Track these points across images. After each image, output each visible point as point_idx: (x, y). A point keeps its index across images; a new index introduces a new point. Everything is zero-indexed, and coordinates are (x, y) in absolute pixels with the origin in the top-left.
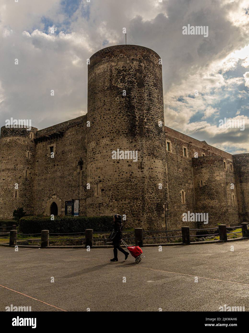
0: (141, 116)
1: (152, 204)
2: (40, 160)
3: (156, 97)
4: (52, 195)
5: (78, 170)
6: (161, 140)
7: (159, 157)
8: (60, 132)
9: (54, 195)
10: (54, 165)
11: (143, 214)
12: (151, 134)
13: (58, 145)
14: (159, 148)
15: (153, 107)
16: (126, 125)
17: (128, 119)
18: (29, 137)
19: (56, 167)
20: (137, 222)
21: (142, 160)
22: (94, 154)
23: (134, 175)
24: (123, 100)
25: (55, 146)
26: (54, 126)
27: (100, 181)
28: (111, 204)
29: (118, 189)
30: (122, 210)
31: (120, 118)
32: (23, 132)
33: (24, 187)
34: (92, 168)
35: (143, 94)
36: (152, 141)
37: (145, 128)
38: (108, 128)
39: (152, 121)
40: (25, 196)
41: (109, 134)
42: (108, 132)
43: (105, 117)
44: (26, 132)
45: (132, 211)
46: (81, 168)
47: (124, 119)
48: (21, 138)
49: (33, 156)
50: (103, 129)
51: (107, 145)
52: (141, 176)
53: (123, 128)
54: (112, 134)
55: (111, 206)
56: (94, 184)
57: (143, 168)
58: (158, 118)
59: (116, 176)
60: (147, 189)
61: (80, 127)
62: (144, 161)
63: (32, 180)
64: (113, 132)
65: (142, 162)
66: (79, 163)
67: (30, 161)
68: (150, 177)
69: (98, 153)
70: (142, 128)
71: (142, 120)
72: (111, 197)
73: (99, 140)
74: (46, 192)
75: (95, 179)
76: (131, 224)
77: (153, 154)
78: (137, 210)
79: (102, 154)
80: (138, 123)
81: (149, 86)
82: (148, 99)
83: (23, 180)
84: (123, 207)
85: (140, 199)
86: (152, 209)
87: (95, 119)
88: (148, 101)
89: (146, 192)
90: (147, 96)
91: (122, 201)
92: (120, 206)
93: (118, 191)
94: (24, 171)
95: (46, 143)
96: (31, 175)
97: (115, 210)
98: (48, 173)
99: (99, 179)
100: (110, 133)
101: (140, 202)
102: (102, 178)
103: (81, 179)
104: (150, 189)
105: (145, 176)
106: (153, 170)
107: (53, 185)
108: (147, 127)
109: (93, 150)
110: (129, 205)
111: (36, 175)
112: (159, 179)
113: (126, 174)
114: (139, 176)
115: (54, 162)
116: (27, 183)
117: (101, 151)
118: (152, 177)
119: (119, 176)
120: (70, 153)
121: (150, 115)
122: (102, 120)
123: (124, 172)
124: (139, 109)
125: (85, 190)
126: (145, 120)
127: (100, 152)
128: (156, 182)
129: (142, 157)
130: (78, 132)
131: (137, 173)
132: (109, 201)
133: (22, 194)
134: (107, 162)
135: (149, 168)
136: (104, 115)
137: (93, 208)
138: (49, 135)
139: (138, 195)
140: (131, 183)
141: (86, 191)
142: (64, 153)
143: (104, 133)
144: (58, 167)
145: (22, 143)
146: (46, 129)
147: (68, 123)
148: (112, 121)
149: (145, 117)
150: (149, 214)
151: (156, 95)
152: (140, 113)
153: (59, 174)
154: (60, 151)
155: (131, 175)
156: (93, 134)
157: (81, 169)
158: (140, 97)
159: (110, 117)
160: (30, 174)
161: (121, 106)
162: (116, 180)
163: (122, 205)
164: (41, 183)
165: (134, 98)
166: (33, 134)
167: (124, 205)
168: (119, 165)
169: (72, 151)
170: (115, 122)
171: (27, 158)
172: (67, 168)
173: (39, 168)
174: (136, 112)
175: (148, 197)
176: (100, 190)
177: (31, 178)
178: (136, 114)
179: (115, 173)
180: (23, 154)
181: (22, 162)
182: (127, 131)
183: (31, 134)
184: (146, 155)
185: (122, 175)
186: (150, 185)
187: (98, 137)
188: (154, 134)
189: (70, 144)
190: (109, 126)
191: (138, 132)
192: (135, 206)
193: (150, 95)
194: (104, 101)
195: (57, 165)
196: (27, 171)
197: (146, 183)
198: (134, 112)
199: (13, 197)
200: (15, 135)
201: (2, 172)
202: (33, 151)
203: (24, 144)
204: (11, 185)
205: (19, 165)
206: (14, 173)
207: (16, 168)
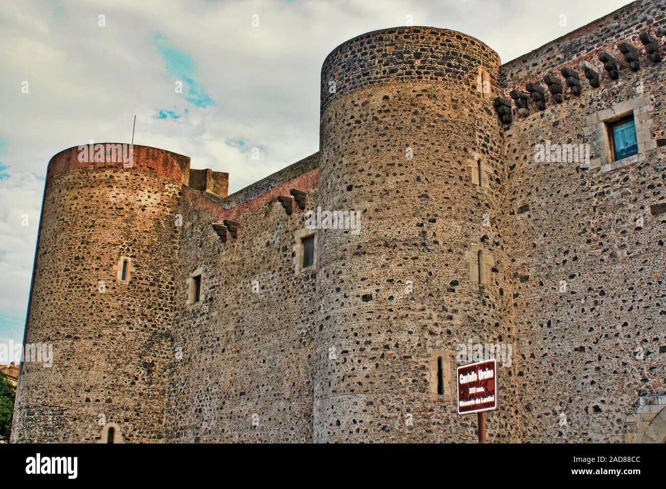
2: (539, 200)
18: (474, 87)
32: (446, 59)
44: (460, 62)
48: (440, 87)
49: (498, 181)
67: (487, 205)
83: (466, 299)
94: (470, 255)
95: (577, 107)
96: (500, 276)
111: (525, 279)
145: (445, 114)
160: (495, 270)
164: (569, 316)
166: (487, 77)
171: (474, 185)
173: (539, 241)
177: (501, 292)
180: (456, 165)
181: (454, 204)
183: (480, 74)
196: (480, 253)
199: (423, 391)
200: (409, 73)
201: (357, 259)
202: (493, 154)
203: (454, 116)
204: (409, 325)
205: (440, 222)
206: (420, 264)
207: (430, 234)
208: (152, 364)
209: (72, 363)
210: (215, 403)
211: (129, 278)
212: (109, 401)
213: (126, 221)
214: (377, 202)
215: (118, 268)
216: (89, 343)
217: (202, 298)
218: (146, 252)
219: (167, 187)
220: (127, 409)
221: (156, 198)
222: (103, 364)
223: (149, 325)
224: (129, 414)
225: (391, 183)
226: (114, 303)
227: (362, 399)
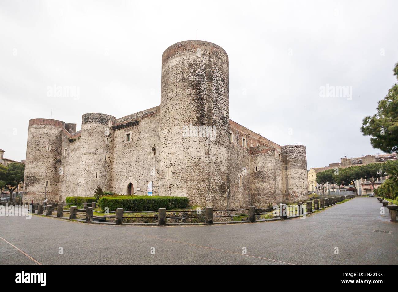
0: (209, 107)
1: (216, 186)
2: (117, 146)
3: (223, 90)
4: (129, 177)
5: (152, 155)
6: (226, 130)
7: (224, 145)
8: (136, 121)
9: (131, 176)
10: (131, 151)
11: (208, 194)
12: (218, 124)
13: (134, 133)
14: (224, 137)
15: (220, 100)
16: (196, 115)
17: (198, 110)
18: (108, 125)
19: (132, 152)
20: (203, 201)
21: (209, 147)
22: (166, 141)
23: (202, 160)
24: (193, 92)
25: (132, 134)
26: (130, 116)
27: (172, 165)
28: (181, 185)
29: (187, 173)
30: (190, 190)
31: (190, 108)
32: (102, 120)
33: (104, 169)
34: (165, 153)
35: (212, 87)
36: (219, 130)
37: (212, 118)
38: (179, 117)
39: (219, 112)
40: (105, 177)
41: (180, 123)
42: (179, 121)
43: (177, 107)
44: (105, 120)
45: (199, 191)
46: (155, 153)
47: (194, 110)
48: (101, 125)
49: (112, 142)
50: (175, 118)
51: (178, 132)
52: (208, 161)
53: (193, 118)
54: (182, 123)
55: (181, 187)
56: (166, 168)
57: (210, 154)
58: (224, 110)
59: (186, 161)
60: (213, 173)
61: (154, 116)
62: (211, 148)
63: (111, 163)
64: (184, 121)
65: (209, 149)
66: (152, 149)
67: (108, 146)
68: (216, 163)
69: (170, 140)
70: (210, 118)
71: (210, 111)
72: (181, 179)
73: (171, 128)
74: (123, 174)
75: (167, 163)
76: (198, 202)
77: (219, 142)
78: (203, 191)
79: (173, 141)
80: (207, 114)
81: (217, 80)
82: (216, 92)
83: (103, 163)
84: (192, 188)
85: (206, 181)
86: (217, 190)
87: (168, 109)
88: (216, 94)
89: (212, 175)
90: (215, 89)
91: (190, 182)
92: (189, 187)
93: (187, 174)
94: (104, 155)
95: (124, 131)
96: (110, 159)
97: (184, 190)
98: (125, 157)
99: (170, 163)
100: (182, 122)
101: (206, 184)
102: (173, 162)
103: (154, 163)
104: (216, 173)
105: (211, 162)
106: (218, 156)
107: (129, 168)
108: (214, 117)
109: (165, 137)
110: (196, 186)
111: (115, 159)
112: (223, 164)
113: (194, 159)
114: (206, 161)
115: (130, 147)
116: (107, 165)
117: (173, 138)
118: (217, 162)
119: (189, 161)
120: (144, 140)
121: (217, 107)
122: (174, 110)
123: (193, 157)
124: (207, 101)
125: (157, 173)
126: (213, 112)
127: (171, 139)
128: (220, 167)
129: (209, 145)
130: (152, 121)
131: (204, 159)
132: (179, 183)
133: (102, 175)
134: (178, 148)
135: (215, 155)
136: (176, 105)
137: (164, 188)
138: (126, 124)
139: (205, 177)
140: (199, 167)
141: (159, 174)
142: (139, 140)
143: (175, 121)
144: (134, 152)
145: (101, 130)
146: (123, 117)
147: (143, 113)
148: (183, 111)
149: (212, 109)
150: (213, 194)
151: (223, 89)
152: (208, 105)
153: (134, 158)
154: (136, 138)
155: (199, 160)
156: (166, 122)
157: (154, 155)
158: (209, 89)
159: (182, 107)
160: (109, 157)
161: (191, 97)
162: (186, 164)
163: (190, 187)
164: (119, 166)
165: (203, 91)
166: (111, 122)
167: (192, 186)
168: (188, 151)
169: (146, 139)
170: (186, 112)
171: (106, 143)
172: (142, 153)
173: (117, 153)
174: (205, 104)
175: (213, 179)
176: (171, 173)
177: (110, 161)
178: (205, 105)
179: (185, 158)
180: (103, 140)
181: (102, 146)
182: (196, 120)
184: (213, 143)
185: (191, 160)
186: (215, 169)
187: (170, 125)
188: (221, 124)
189: (145, 132)
190: (180, 115)
191: (206, 121)
192: (202, 187)
193: (217, 88)
194: (176, 92)
195: (133, 150)
196: (106, 155)
197: (212, 167)
198: (203, 103)
199: (94, 177)
200: (95, 122)
201: (84, 155)
202: (111, 137)
203: (103, 130)
204: (92, 167)
205: (99, 150)
206: (94, 157)
207: (97, 152)
208: (56, 167)
209: (37, 167)
210: (69, 176)
211: (50, 149)
212: (46, 175)
213: (49, 137)
214: (88, 146)
215: (47, 147)
216: (41, 163)
217: (67, 154)
218: (54, 144)
219: (59, 129)
220: (51, 177)
221: (56, 131)
222: (45, 168)
223: (55, 159)
224: (51, 178)
225: (90, 142)
226: (47, 155)
227: (84, 178)
